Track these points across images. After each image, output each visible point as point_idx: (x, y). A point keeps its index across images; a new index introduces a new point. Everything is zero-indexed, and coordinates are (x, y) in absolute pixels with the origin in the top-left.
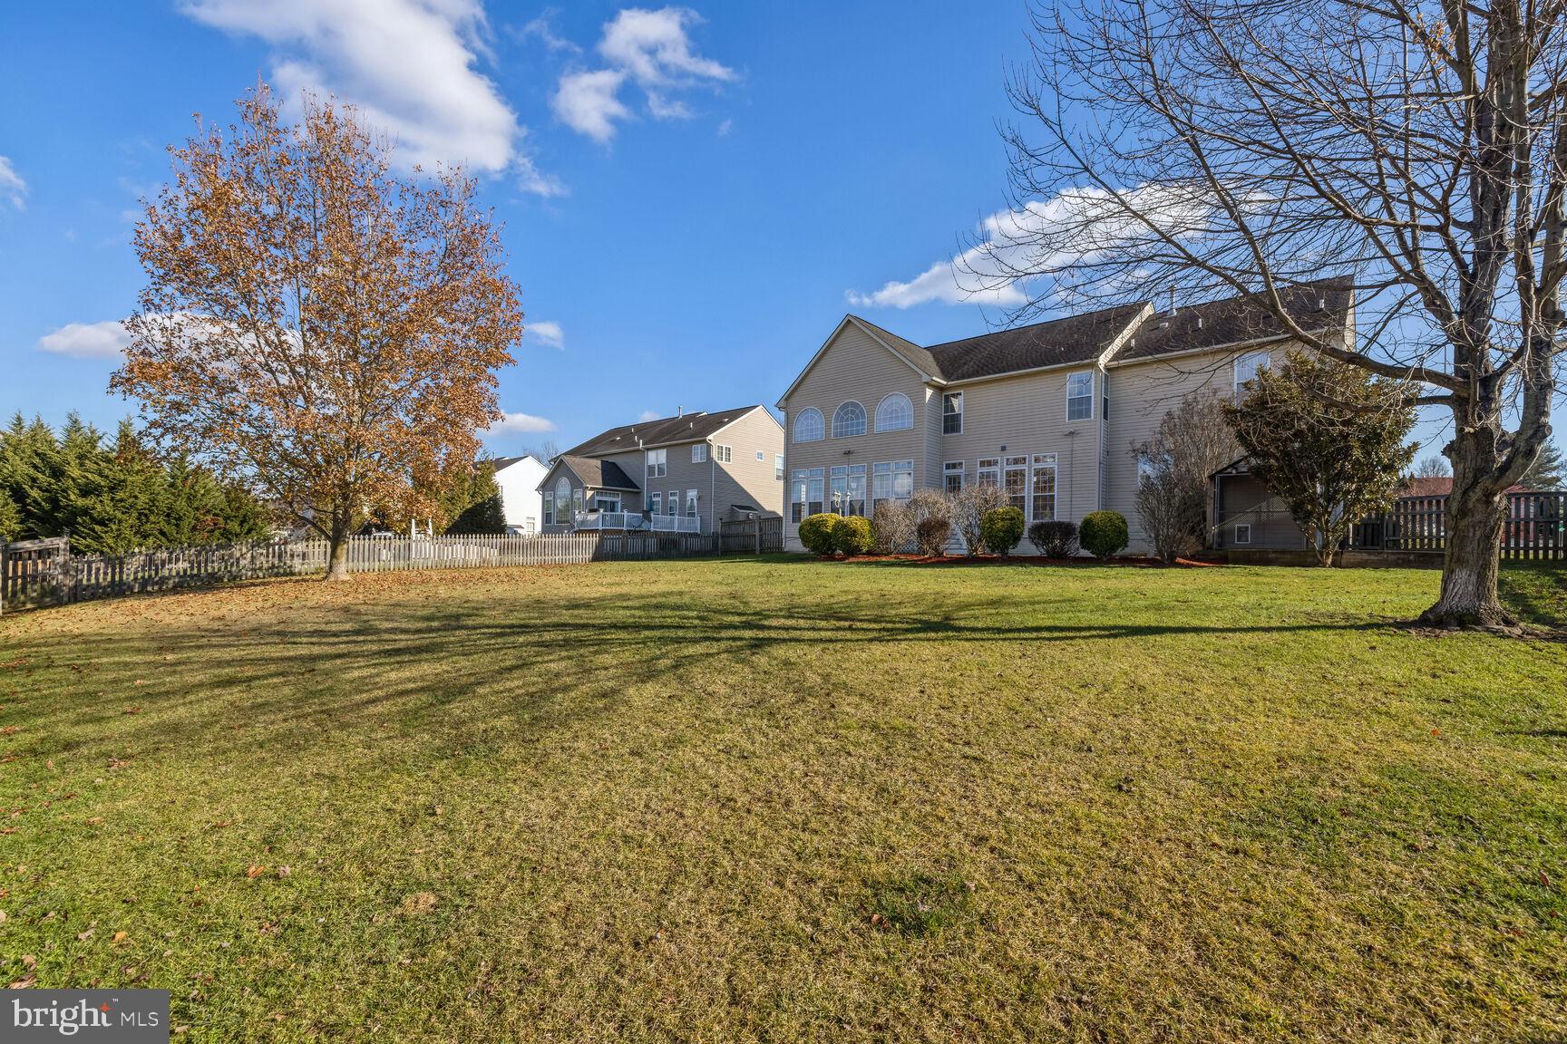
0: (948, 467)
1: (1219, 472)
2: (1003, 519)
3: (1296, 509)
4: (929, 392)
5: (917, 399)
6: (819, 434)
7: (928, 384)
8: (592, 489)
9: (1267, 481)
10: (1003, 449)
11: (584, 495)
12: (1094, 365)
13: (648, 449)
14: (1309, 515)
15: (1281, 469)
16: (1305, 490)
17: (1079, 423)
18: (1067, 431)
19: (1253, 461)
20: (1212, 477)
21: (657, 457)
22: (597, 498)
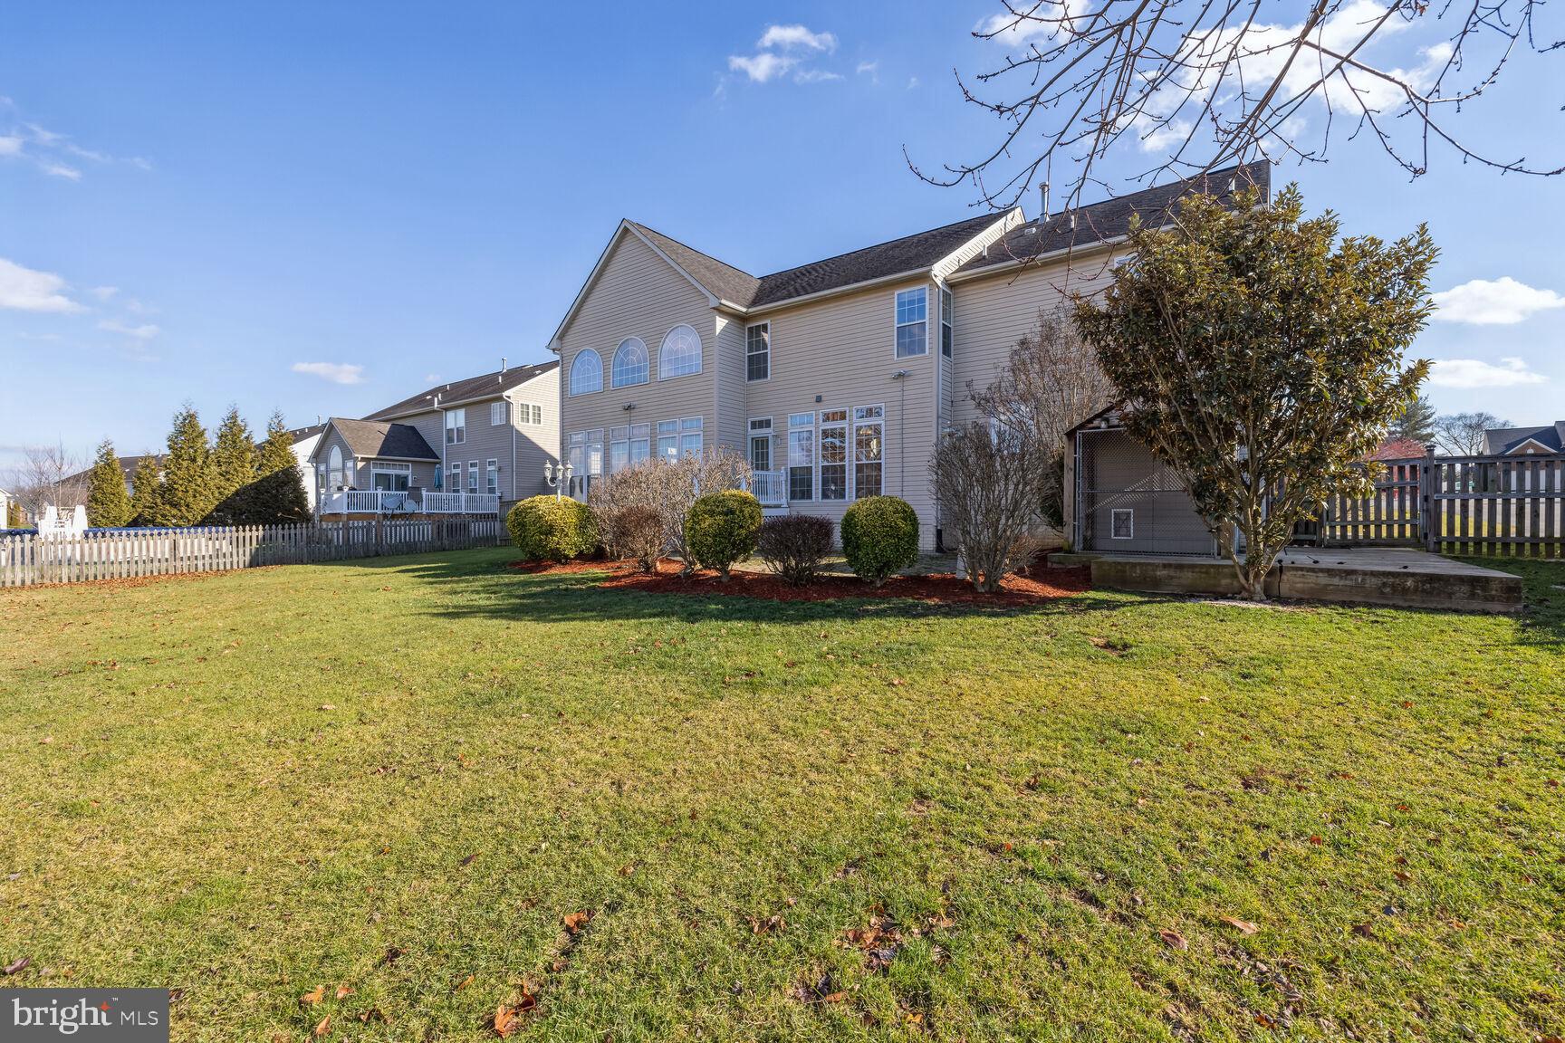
0: (754, 425)
1: (1082, 426)
2: (712, 513)
3: (1201, 490)
4: (721, 323)
5: (705, 331)
6: (596, 384)
7: (720, 310)
8: (363, 459)
9: (1151, 441)
10: (819, 399)
11: (355, 465)
12: (926, 277)
13: (446, 409)
14: (1223, 502)
15: (1174, 417)
16: (1216, 456)
17: (908, 363)
18: (896, 371)
19: (1129, 407)
20: (1071, 434)
21: (456, 420)
22: (374, 471)
